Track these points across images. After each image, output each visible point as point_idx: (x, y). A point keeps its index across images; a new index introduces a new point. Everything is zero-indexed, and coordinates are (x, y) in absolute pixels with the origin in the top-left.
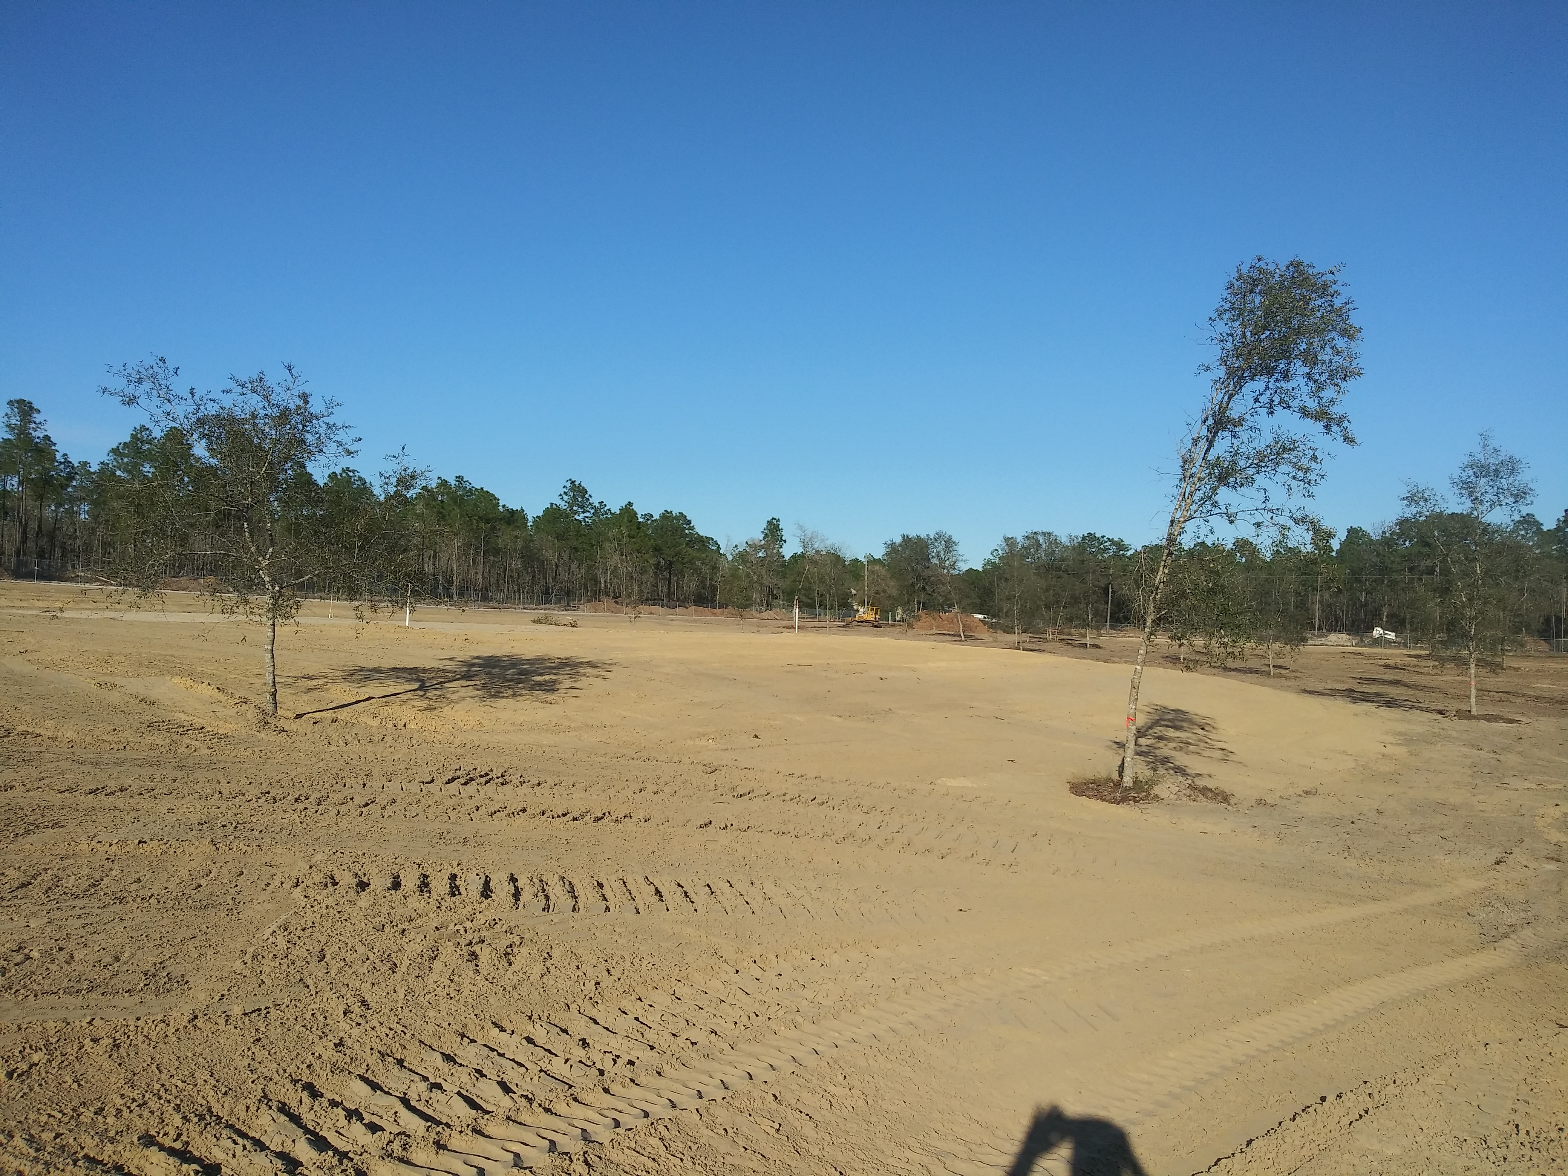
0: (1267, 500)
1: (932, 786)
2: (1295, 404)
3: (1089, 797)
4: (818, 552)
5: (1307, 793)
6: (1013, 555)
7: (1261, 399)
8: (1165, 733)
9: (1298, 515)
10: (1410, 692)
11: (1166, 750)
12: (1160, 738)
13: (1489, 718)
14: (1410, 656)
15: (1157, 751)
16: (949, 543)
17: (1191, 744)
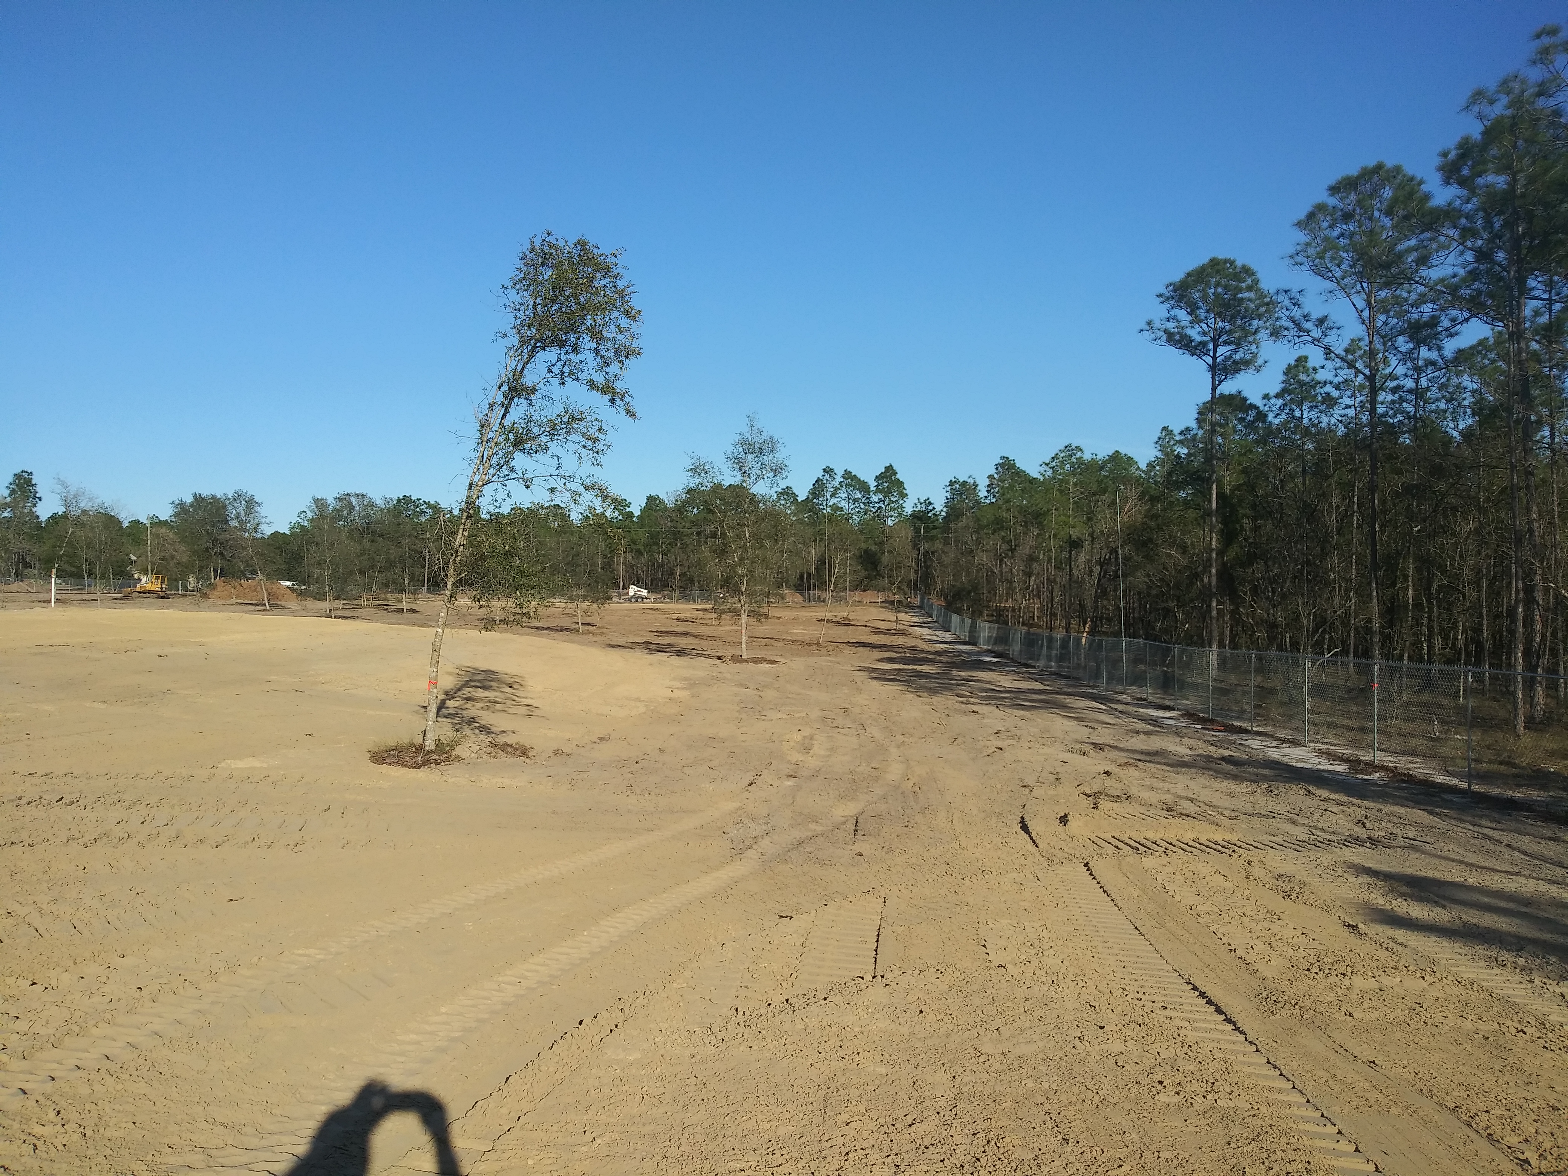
0: (559, 467)
1: (214, 770)
2: (583, 376)
3: (389, 765)
4: (84, 512)
5: (601, 739)
6: (323, 518)
7: (554, 369)
8: (474, 694)
9: (588, 482)
10: (696, 641)
11: (473, 710)
12: (468, 699)
13: (756, 661)
14: (698, 610)
15: (464, 712)
16: (251, 504)
17: (498, 703)
